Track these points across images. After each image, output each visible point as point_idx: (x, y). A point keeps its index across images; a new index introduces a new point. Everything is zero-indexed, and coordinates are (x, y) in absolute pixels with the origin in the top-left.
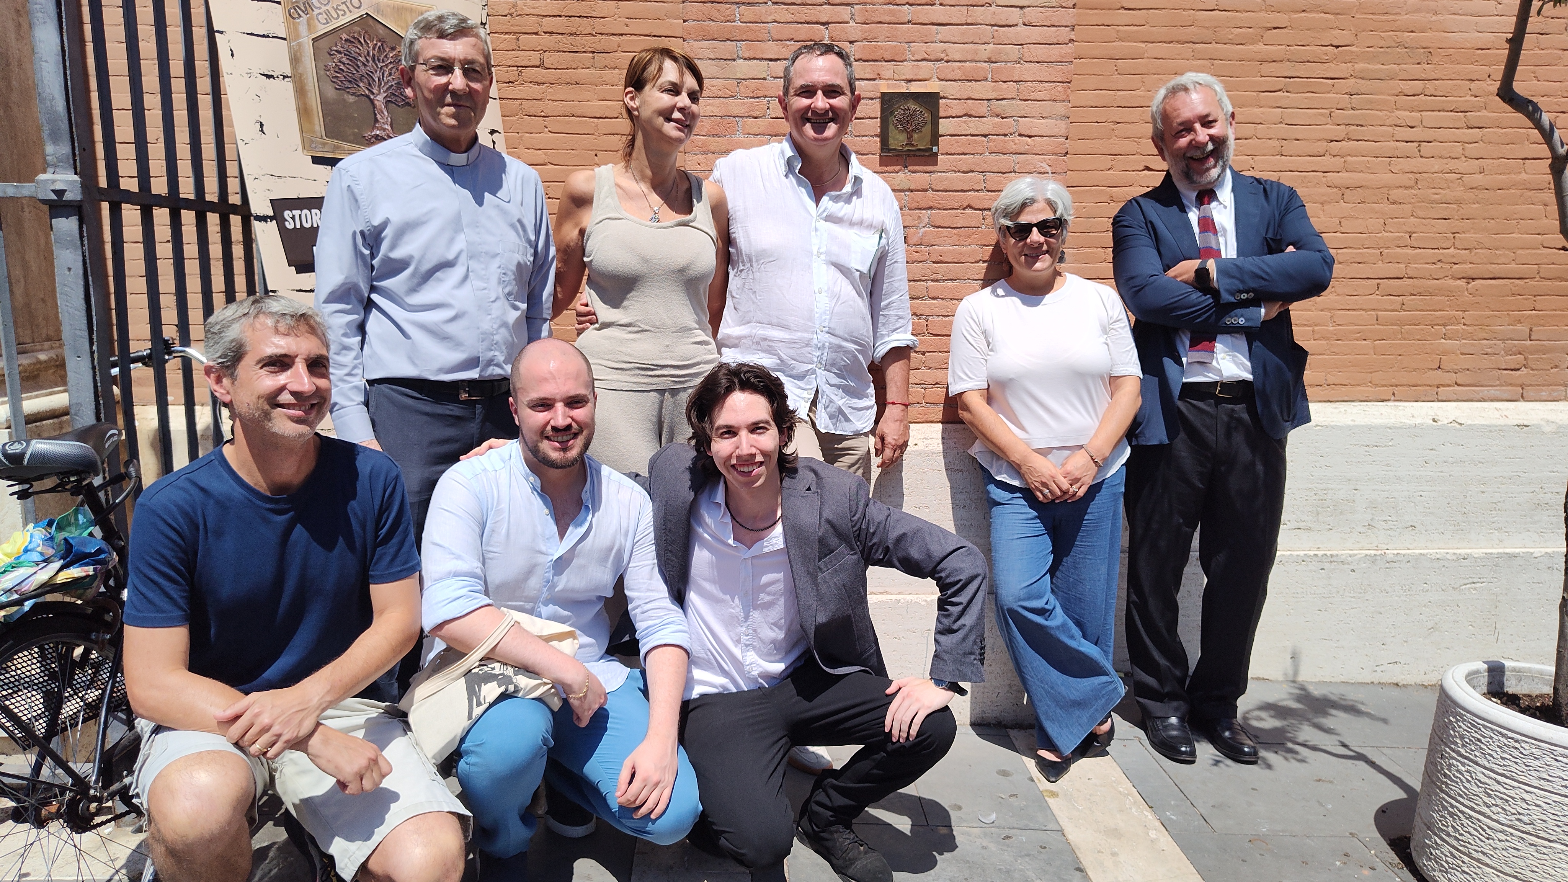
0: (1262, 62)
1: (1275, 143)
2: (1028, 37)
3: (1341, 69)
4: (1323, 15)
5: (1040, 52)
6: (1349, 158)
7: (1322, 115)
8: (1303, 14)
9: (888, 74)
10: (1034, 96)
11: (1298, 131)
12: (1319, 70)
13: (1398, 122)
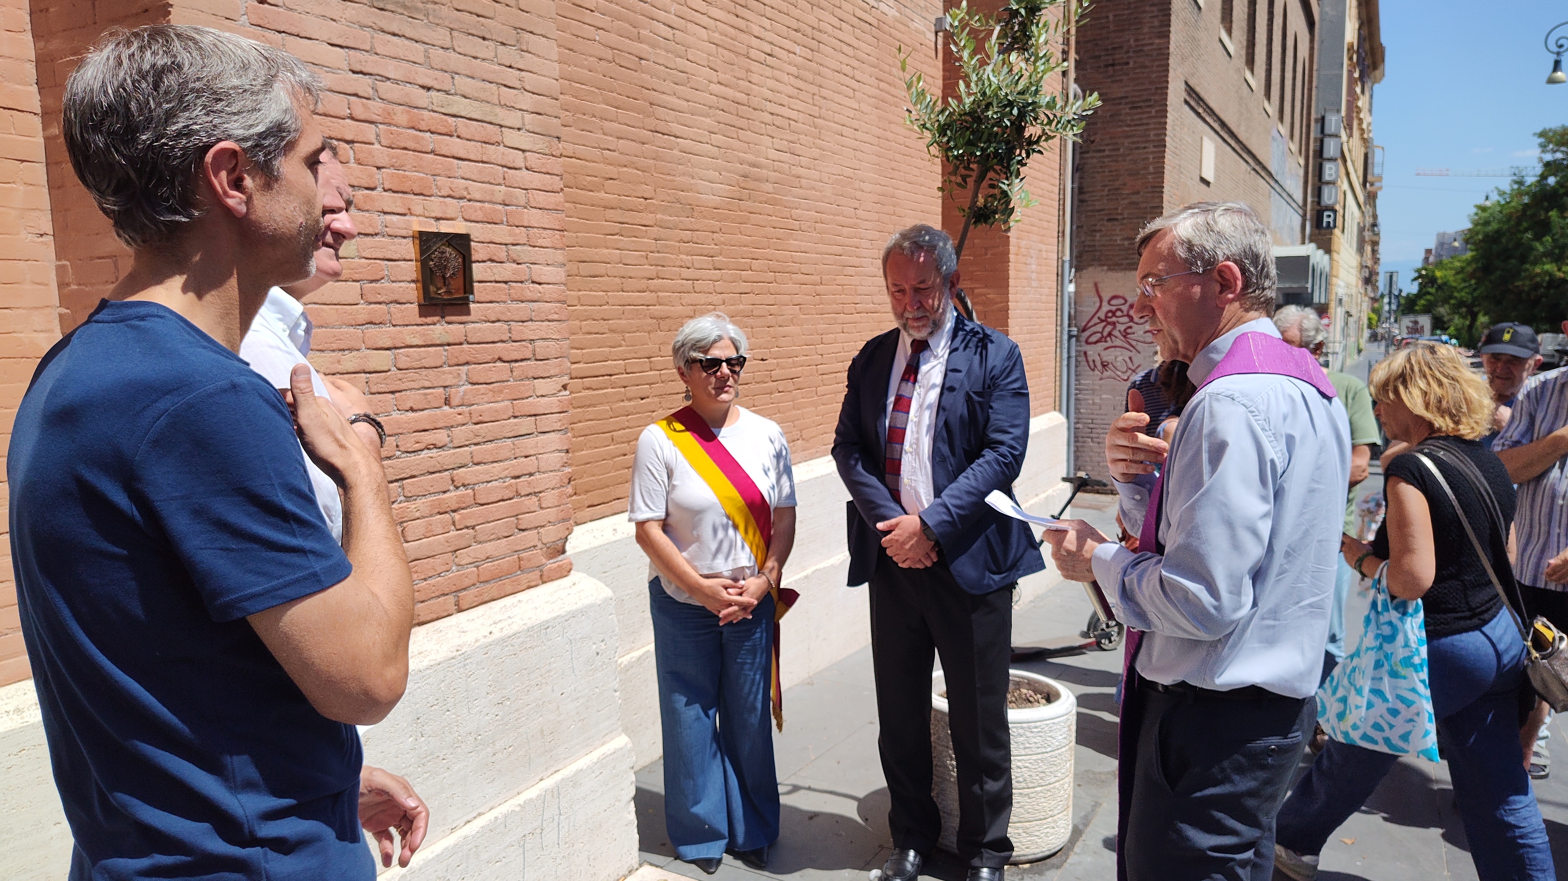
0: (605, 207)
1: (617, 280)
2: (531, 182)
3: (648, 218)
4: (636, 171)
5: (541, 198)
6: (660, 294)
7: (642, 256)
8: (625, 169)
9: (417, 209)
10: (540, 242)
11: (631, 270)
12: (638, 218)
13: (683, 264)
